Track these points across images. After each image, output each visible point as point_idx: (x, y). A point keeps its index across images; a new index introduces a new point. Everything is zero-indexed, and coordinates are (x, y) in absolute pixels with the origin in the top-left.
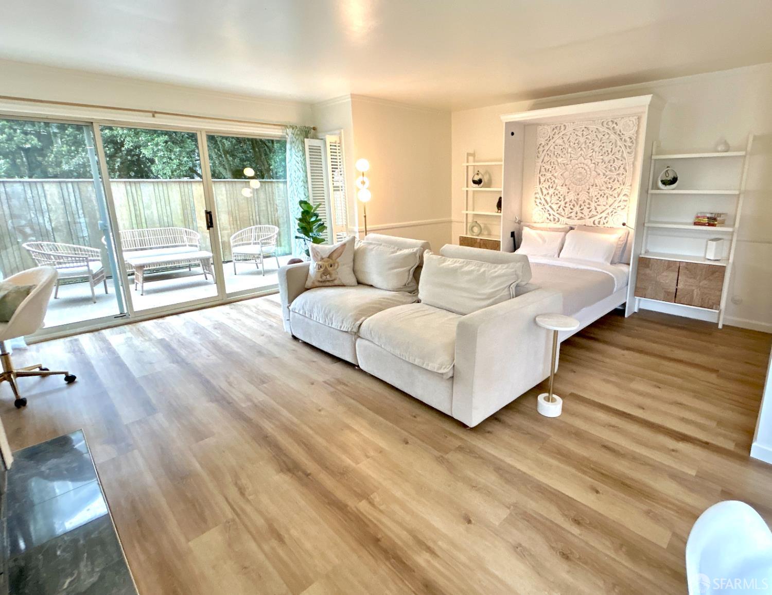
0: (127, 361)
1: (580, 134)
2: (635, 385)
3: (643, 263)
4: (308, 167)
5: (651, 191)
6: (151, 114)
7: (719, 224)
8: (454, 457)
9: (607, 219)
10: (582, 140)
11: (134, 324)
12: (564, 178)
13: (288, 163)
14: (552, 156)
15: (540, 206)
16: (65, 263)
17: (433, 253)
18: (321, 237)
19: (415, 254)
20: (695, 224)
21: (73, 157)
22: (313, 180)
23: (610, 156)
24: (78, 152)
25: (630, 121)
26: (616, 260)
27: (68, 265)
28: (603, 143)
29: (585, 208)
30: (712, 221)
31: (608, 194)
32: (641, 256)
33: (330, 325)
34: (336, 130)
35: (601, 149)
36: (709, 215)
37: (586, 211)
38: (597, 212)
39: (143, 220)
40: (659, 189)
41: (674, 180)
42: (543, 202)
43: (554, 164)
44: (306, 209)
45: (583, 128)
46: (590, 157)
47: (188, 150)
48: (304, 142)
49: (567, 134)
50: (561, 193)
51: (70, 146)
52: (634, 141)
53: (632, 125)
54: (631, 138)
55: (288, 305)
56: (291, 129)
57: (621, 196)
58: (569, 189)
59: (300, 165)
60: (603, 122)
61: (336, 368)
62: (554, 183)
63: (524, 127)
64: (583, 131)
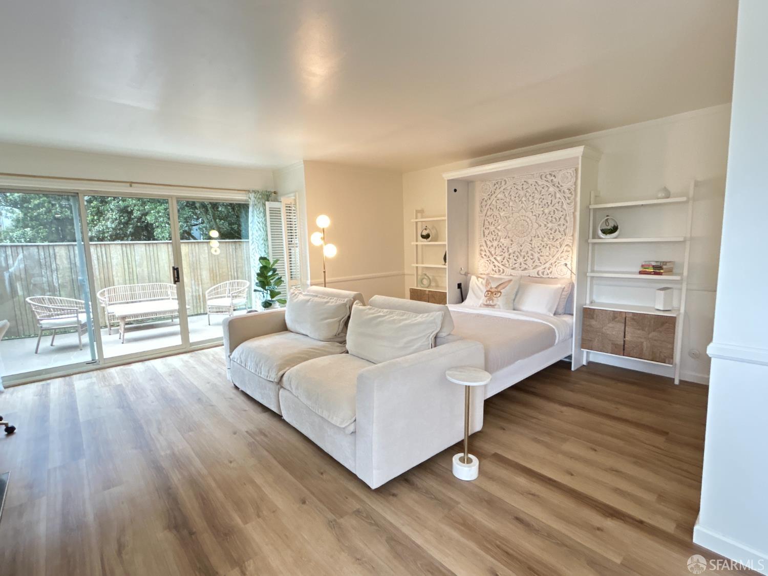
0: (80, 405)
1: (520, 187)
2: (568, 447)
3: (588, 314)
4: (268, 226)
5: (591, 241)
6: (128, 184)
7: (665, 272)
8: (349, 522)
9: (551, 270)
10: (522, 193)
11: (103, 370)
12: (506, 230)
13: (251, 223)
14: (494, 210)
15: (486, 259)
16: (62, 315)
17: (362, 304)
18: (277, 291)
19: (345, 305)
20: (641, 273)
21: (96, 225)
22: (273, 239)
23: (550, 207)
24: (99, 220)
25: (568, 173)
26: (560, 311)
27: (64, 316)
28: (543, 195)
29: (529, 259)
30: (658, 269)
31: (550, 245)
32: (584, 307)
33: (260, 375)
34: (291, 193)
35: (541, 202)
36: (654, 264)
37: (530, 262)
38: (541, 263)
39: (135, 277)
40: (601, 238)
41: (614, 229)
42: (488, 254)
43: (497, 218)
44: (264, 264)
45: (523, 182)
46: (531, 209)
47: (185, 216)
48: (265, 205)
49: (507, 188)
50: (505, 245)
51: (94, 216)
52: (573, 193)
53: (570, 177)
54: (569, 190)
55: (229, 354)
56: (253, 194)
57: (563, 246)
58: (512, 241)
59: (261, 225)
60: (541, 175)
61: (263, 418)
62: (498, 235)
63: (468, 184)
64: (523, 185)
